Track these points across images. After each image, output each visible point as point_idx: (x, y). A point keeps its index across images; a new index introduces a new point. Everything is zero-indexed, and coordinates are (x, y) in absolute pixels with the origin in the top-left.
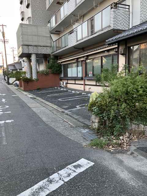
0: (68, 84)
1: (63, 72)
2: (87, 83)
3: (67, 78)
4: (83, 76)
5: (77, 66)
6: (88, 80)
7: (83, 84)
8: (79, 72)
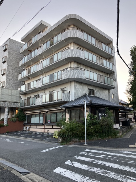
0: (30, 129)
1: (27, 120)
2: (46, 127)
3: (30, 124)
4: (44, 123)
5: (40, 117)
6: (47, 125)
7: (43, 128)
8: (41, 120)
